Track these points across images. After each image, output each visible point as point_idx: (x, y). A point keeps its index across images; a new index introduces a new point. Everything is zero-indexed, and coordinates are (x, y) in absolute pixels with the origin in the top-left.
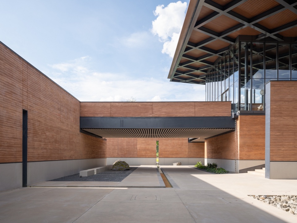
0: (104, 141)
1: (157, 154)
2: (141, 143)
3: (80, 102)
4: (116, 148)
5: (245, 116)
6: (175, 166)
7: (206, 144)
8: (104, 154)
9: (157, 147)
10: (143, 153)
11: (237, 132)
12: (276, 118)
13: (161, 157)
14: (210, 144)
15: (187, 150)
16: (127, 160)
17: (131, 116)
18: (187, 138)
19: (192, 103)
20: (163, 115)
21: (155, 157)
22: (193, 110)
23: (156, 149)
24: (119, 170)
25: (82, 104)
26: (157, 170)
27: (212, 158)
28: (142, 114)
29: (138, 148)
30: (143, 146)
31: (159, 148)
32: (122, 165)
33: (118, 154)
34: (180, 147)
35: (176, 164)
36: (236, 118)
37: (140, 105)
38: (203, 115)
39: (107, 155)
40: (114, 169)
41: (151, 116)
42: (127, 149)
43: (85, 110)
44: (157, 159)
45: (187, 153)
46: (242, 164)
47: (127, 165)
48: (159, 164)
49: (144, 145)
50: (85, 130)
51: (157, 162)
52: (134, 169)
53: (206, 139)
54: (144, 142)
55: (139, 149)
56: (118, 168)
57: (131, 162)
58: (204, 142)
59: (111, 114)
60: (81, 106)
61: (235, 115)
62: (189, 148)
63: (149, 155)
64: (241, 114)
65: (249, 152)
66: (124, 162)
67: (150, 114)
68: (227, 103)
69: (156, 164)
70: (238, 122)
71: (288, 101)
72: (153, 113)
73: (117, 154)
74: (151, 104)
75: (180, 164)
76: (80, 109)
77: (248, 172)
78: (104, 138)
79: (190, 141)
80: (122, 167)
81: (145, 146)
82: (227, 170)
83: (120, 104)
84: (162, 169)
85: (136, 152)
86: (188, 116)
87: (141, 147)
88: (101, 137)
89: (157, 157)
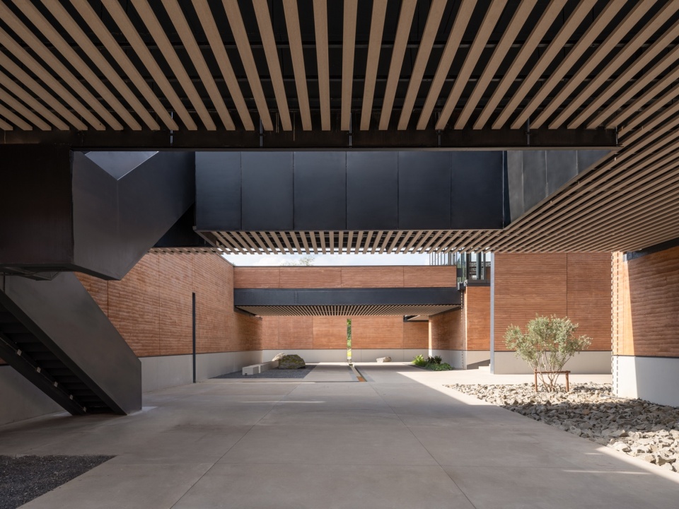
0: (259, 322)
1: (349, 343)
2: (319, 324)
3: (234, 267)
4: (276, 332)
5: (474, 287)
6: (380, 362)
7: (430, 324)
8: (260, 344)
9: (349, 329)
10: (324, 341)
11: (464, 311)
12: (502, 296)
13: (356, 347)
14: (436, 325)
15: (402, 336)
16: (302, 354)
17: (309, 287)
18: (402, 316)
19: (400, 268)
20: (357, 285)
21: (346, 348)
22: (401, 278)
23: (345, 333)
24: (290, 368)
25: (236, 270)
26: (348, 368)
27: (437, 349)
28: (326, 284)
29: (315, 333)
30: (324, 329)
31: (352, 332)
32: (294, 360)
33: (279, 343)
34: (389, 330)
35: (382, 359)
36: (463, 290)
37: (323, 271)
38: (415, 285)
39: (263, 346)
40: (282, 366)
41: (339, 287)
42: (296, 335)
43: (242, 278)
44: (349, 352)
45: (401, 341)
46: (470, 357)
47: (302, 360)
48: (351, 361)
49: (326, 327)
50: (240, 307)
51: (349, 358)
52: (312, 368)
53: (430, 317)
54: (325, 321)
55: (317, 335)
56: (287, 364)
57: (307, 355)
58: (428, 321)
59: (279, 283)
60: (235, 273)
61: (461, 285)
62: (404, 332)
63: (335, 344)
64: (469, 285)
65: (480, 339)
66: (296, 356)
67: (338, 284)
68: (451, 267)
69: (347, 361)
70: (466, 295)
71: (517, 274)
72: (342, 283)
73: (277, 344)
74: (340, 269)
75: (389, 360)
76: (234, 277)
77: (480, 367)
78: (258, 316)
79: (406, 319)
80: (293, 364)
81: (327, 329)
82: (452, 366)
83: (294, 269)
84: (357, 368)
85: (311, 340)
86: (394, 287)
87: (321, 329)
88: (254, 315)
89: (349, 348)
